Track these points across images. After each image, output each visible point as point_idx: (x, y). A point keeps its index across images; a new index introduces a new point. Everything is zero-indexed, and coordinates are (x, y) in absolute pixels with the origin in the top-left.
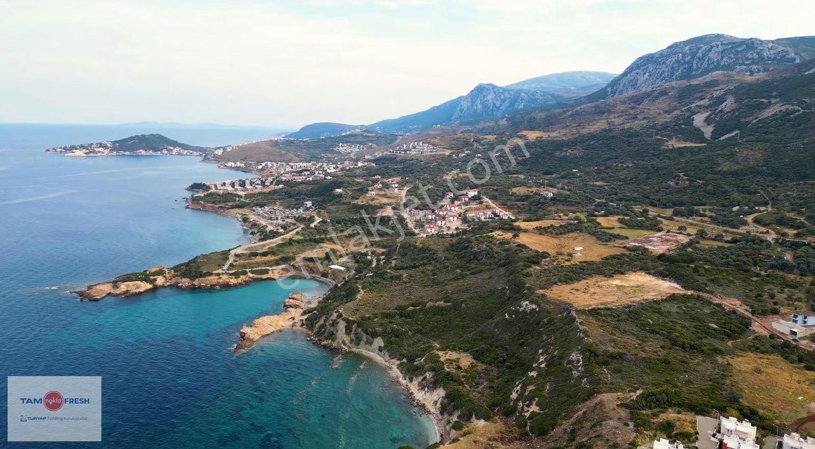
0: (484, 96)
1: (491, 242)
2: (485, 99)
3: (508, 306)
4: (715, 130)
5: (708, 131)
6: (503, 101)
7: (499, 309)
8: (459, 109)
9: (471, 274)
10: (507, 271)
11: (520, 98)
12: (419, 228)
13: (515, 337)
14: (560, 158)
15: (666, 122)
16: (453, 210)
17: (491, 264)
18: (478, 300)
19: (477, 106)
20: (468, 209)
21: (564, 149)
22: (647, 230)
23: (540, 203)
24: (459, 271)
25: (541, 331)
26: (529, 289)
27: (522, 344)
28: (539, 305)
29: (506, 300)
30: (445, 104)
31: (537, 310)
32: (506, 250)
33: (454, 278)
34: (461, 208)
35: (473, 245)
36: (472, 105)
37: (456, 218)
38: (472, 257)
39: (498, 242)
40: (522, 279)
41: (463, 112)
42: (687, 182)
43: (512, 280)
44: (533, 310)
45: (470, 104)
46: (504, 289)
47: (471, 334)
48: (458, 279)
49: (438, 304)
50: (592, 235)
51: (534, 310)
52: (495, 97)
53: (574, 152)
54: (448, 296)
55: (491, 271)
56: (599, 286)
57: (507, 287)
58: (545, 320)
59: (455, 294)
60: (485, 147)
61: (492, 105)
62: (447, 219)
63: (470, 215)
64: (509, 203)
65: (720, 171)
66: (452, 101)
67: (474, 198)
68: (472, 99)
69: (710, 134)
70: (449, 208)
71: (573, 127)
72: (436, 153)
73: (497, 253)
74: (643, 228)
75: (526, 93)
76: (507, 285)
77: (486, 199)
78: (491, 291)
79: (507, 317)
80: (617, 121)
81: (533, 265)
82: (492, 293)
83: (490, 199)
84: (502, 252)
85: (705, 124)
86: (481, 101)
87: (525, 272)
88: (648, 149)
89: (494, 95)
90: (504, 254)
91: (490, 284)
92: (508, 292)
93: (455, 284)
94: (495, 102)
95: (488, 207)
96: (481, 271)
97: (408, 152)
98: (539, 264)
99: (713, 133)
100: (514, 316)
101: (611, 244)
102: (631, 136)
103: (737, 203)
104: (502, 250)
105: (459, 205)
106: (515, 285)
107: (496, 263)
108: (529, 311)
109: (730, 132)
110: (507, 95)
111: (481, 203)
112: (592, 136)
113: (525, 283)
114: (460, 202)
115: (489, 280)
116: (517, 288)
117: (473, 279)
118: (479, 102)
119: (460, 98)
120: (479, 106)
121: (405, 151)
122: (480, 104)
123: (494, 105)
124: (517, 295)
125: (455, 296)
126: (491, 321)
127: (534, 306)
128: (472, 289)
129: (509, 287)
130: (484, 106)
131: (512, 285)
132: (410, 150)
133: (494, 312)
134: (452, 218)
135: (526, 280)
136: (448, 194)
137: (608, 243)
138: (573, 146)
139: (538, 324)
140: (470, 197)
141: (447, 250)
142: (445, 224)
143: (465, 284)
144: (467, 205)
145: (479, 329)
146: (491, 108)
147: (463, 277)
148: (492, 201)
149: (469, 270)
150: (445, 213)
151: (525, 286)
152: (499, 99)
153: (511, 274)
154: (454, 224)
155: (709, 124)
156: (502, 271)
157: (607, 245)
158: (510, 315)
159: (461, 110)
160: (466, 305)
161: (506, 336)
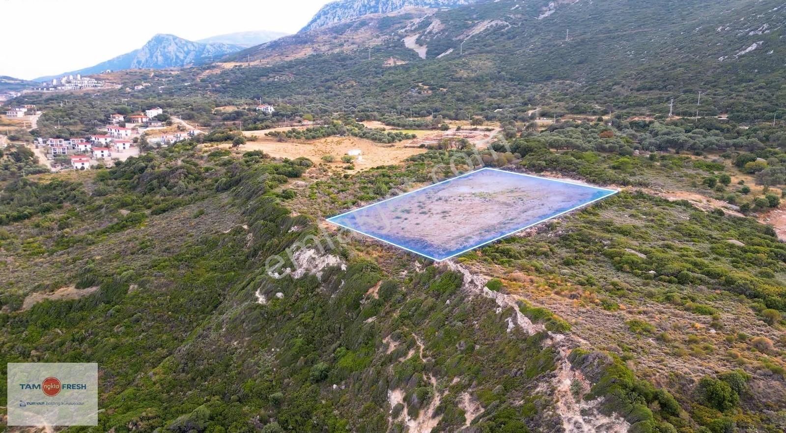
0: (164, 48)
1: (192, 156)
2: (166, 50)
3: (257, 271)
4: (428, 50)
5: (422, 52)
6: (188, 53)
7: (231, 282)
8: (135, 61)
9: (153, 213)
10: (237, 196)
11: (206, 50)
12: (62, 165)
13: (296, 358)
14: (268, 84)
15: (377, 45)
16: (123, 135)
17: (196, 189)
18: (173, 266)
19: (157, 58)
20: (148, 132)
21: (271, 75)
22: (429, 129)
23: (259, 120)
24: (125, 212)
25: (372, 326)
26: (302, 221)
27: (323, 378)
28: (344, 255)
29: (248, 257)
30: (118, 58)
31: (344, 267)
32: (224, 164)
33: (112, 228)
34: (138, 133)
35: (156, 162)
36: (151, 57)
37: (127, 145)
38: (155, 182)
39: (206, 154)
40: (277, 204)
41: (141, 65)
42: (430, 92)
43: (254, 209)
44: (331, 271)
45: (148, 55)
46: (238, 231)
47: (159, 369)
48: (123, 227)
49: (58, 294)
50: (361, 137)
51: (336, 270)
52: (177, 49)
53: (284, 78)
54: (89, 270)
55: (199, 203)
56: (440, 199)
57: (245, 227)
58: (375, 292)
59: (110, 261)
60: (170, 79)
61: (175, 57)
62: (112, 147)
63: (152, 140)
64: (213, 124)
65: (461, 78)
66: (127, 55)
67: (158, 118)
68: (150, 50)
69: (425, 55)
70: (116, 134)
71: (275, 57)
72: (102, 88)
73: (207, 170)
74: (421, 128)
75: (211, 45)
76: (242, 222)
77: (176, 120)
78: (205, 242)
79: (262, 300)
80: (324, 49)
81: (290, 180)
82: (211, 244)
83: (183, 119)
84: (218, 168)
85: (417, 45)
86: (161, 52)
87: (279, 190)
88: (368, 68)
89: (176, 46)
90: (223, 170)
91: (203, 227)
92: (250, 237)
93: (114, 240)
94: (178, 54)
95: (181, 129)
96: (177, 205)
97: (59, 88)
98: (299, 177)
99: (427, 53)
100: (279, 295)
101: (398, 144)
102: (344, 59)
103: (497, 106)
104: (217, 165)
105: (133, 129)
106: (264, 219)
107: (208, 187)
108: (319, 275)
109: (445, 51)
110: (192, 48)
111: (170, 124)
112: (302, 62)
113: (287, 212)
114: (134, 125)
115: (197, 220)
116: (272, 224)
117: (160, 224)
118: (159, 54)
119: (136, 51)
120: (160, 58)
121: (55, 87)
122: (160, 56)
123: (177, 57)
124: (275, 240)
125: (110, 268)
126: (215, 319)
127: (332, 260)
128: (156, 242)
129: (250, 226)
130: (166, 58)
131: (256, 220)
132: (64, 85)
133: (220, 291)
134: (122, 144)
135: (288, 204)
136: (114, 118)
137: (394, 144)
138: (280, 71)
139: (356, 305)
140: (150, 117)
141: (102, 180)
142: (109, 156)
143: (140, 236)
144: (147, 127)
145: (184, 348)
146: (174, 60)
147: (134, 221)
148: (187, 121)
149: (149, 207)
150: (109, 140)
151: (289, 218)
152: (182, 51)
153: (249, 198)
154: (126, 152)
155: (421, 45)
156: (225, 198)
157: (393, 146)
158: (269, 294)
159: (139, 62)
160: (142, 284)
161: (268, 358)
